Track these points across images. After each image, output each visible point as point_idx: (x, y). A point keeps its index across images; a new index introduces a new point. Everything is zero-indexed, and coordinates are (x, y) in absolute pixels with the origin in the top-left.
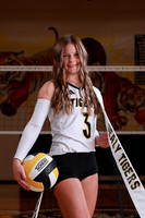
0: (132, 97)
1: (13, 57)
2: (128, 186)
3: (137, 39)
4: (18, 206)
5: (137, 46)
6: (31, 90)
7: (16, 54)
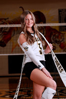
0: (58, 37)
1: (4, 21)
2: (59, 71)
3: (60, 11)
4: (8, 87)
5: (59, 14)
6: (12, 35)
7: (5, 19)
